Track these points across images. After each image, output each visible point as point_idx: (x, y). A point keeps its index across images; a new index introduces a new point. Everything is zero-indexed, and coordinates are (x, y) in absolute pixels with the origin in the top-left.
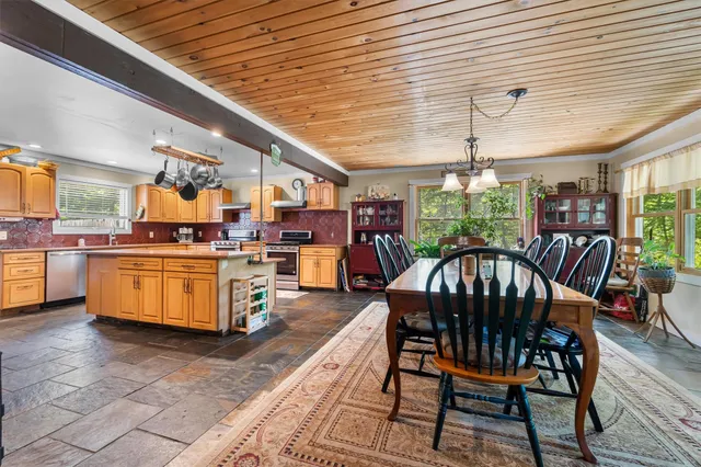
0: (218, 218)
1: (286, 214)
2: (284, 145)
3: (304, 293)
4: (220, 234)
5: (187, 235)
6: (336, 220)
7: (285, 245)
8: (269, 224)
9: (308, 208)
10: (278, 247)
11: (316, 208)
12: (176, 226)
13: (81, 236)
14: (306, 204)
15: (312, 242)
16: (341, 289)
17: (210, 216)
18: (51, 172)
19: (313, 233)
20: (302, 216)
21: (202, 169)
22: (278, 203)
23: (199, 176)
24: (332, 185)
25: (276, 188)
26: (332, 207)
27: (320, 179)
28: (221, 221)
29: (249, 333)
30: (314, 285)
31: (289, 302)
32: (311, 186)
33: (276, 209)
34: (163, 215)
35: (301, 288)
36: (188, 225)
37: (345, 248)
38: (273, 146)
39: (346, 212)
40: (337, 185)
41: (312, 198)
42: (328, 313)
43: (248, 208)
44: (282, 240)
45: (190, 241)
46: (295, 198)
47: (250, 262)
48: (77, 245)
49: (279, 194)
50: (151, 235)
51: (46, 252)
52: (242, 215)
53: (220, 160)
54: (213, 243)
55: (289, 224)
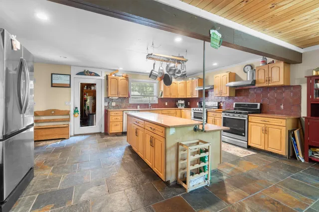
0: (196, 95)
1: (238, 91)
2: (222, 29)
3: (252, 153)
4: (198, 104)
5: (182, 104)
6: (287, 94)
7: (237, 113)
8: (226, 98)
9: (257, 85)
10: (231, 114)
11: (265, 85)
12: (177, 100)
13: (138, 104)
14: (254, 82)
15: (260, 111)
16: (293, 156)
17: (192, 94)
18: (127, 78)
19: (261, 105)
20: (252, 92)
21: (172, 65)
22: (232, 84)
23: (170, 70)
24: (282, 64)
25: (230, 74)
26: (281, 83)
27: (269, 60)
28: (197, 96)
29: (188, 191)
30: (262, 147)
31: (236, 160)
32: (259, 68)
33: (231, 87)
34: (171, 94)
35: (249, 148)
36: (182, 99)
37: (299, 120)
38: (212, 31)
39: (299, 87)
40: (288, 62)
41: (261, 77)
42: (275, 190)
43: (212, 88)
44: (235, 109)
45: (183, 107)
46: (246, 78)
47: (195, 130)
48: (137, 108)
49: (233, 77)
50: (166, 104)
51: (123, 111)
52: (210, 93)
53: (186, 58)
54: (192, 109)
55: (241, 98)
